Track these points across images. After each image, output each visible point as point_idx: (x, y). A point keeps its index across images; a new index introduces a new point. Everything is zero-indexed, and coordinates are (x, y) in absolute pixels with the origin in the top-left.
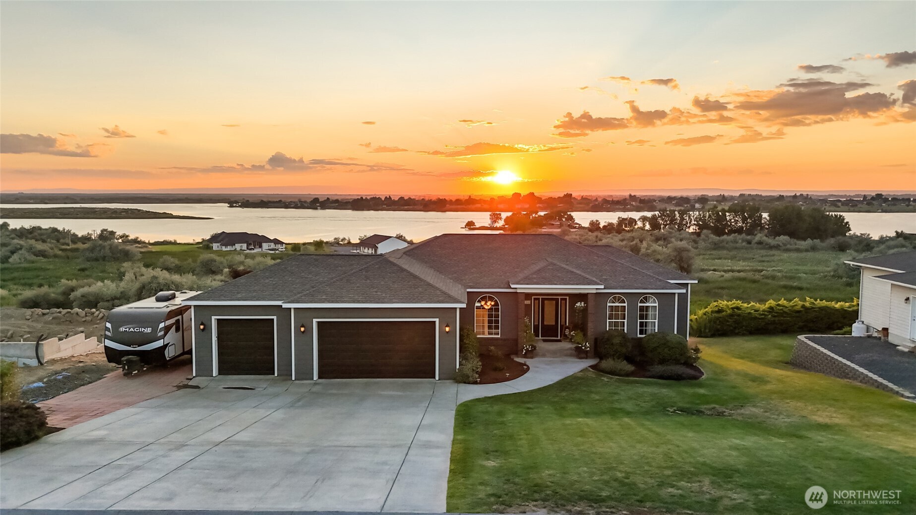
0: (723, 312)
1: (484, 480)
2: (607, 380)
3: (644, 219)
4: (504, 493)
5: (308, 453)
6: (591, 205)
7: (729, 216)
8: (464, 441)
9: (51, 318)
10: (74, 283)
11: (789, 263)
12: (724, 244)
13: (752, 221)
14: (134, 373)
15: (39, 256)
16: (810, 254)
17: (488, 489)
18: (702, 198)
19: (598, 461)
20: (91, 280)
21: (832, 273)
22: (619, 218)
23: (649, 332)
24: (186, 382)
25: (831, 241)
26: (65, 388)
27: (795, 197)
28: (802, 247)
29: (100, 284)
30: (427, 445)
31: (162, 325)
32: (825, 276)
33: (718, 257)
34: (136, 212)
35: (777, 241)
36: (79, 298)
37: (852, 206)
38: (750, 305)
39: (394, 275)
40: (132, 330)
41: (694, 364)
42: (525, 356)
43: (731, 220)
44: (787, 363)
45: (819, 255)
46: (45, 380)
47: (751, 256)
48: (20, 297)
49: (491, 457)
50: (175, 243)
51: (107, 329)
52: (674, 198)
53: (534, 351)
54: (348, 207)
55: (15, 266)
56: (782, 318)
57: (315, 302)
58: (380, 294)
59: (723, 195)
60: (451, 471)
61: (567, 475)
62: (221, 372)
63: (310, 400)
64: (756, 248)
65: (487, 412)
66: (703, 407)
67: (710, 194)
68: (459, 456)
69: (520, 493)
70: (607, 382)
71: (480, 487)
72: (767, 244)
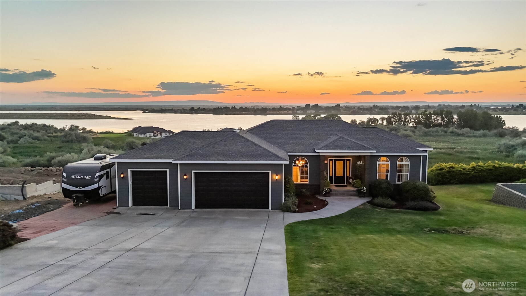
0: (444, 170)
1: (314, 278)
2: (379, 210)
3: (383, 119)
4: (330, 288)
5: (189, 257)
6: (351, 111)
7: (434, 116)
8: (294, 250)
9: (36, 173)
10: (54, 154)
11: (470, 144)
12: (431, 133)
13: (447, 120)
14: (80, 204)
15: (35, 140)
16: (482, 139)
17: (318, 285)
18: (416, 107)
19: (391, 265)
20: (63, 153)
21: (497, 150)
22: (368, 118)
23: (404, 180)
24: (112, 210)
25: (495, 131)
26: (36, 213)
27: (471, 106)
28: (478, 135)
29: (68, 155)
30: (269, 252)
31: (97, 174)
32: (493, 152)
33: (427, 141)
34: (90, 115)
35: (463, 131)
36: (57, 163)
37: (505, 111)
38: (459, 166)
39: (242, 143)
40: (79, 177)
41: (432, 201)
42: (325, 195)
43: (434, 119)
44: (490, 201)
45: (488, 140)
46: (24, 208)
47: (447, 140)
48: (23, 162)
49: (315, 262)
50: (112, 133)
51: (64, 177)
52: (400, 107)
53: (331, 192)
54: (210, 113)
55: (22, 145)
56: (480, 174)
57: (193, 160)
58: (234, 155)
59: (429, 105)
60: (288, 272)
61: (372, 275)
62: (134, 204)
63: (190, 222)
64: (450, 136)
65: (305, 231)
66: (448, 228)
67: (421, 105)
68: (292, 260)
69: (342, 289)
70: (380, 211)
71: (311, 284)
72: (456, 133)
